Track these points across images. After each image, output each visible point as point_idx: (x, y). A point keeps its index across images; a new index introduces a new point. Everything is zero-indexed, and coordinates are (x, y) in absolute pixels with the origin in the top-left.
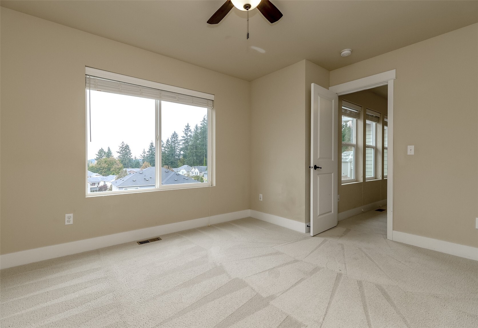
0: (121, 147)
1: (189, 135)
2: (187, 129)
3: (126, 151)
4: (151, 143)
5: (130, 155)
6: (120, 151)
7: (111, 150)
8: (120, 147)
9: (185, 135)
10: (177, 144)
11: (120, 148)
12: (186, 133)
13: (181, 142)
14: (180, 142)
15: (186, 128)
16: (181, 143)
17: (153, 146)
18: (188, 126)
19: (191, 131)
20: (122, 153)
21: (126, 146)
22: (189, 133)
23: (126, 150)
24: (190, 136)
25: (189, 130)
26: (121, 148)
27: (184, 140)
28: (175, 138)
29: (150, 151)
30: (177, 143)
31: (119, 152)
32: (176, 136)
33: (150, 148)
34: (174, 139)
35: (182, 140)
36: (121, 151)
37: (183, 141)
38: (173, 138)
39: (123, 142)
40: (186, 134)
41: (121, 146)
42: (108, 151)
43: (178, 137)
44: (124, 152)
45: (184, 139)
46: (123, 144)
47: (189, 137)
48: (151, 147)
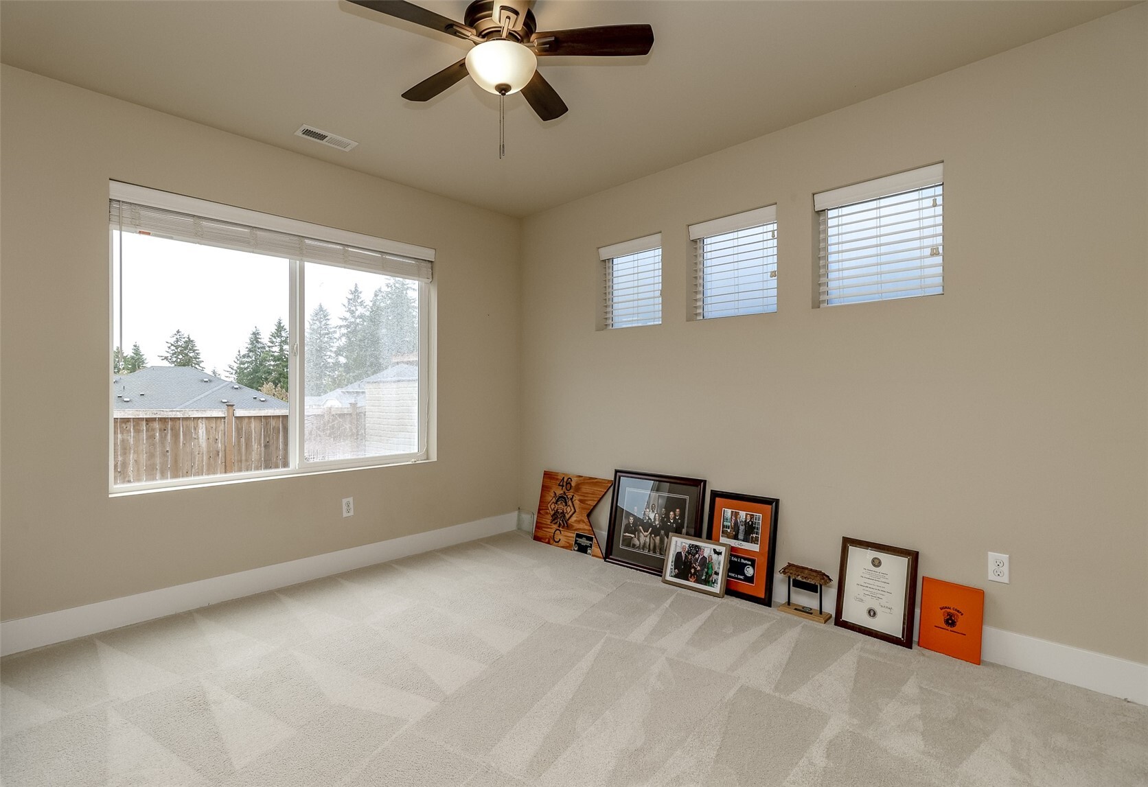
0: (172, 345)
1: (357, 313)
2: (355, 300)
3: (187, 355)
4: (254, 334)
5: (197, 366)
6: (168, 355)
7: (143, 351)
8: (170, 345)
9: (348, 315)
10: (326, 336)
11: (169, 348)
12: (352, 308)
13: (338, 332)
14: (335, 332)
15: (351, 297)
16: (337, 335)
17: (258, 342)
18: (356, 290)
19: (365, 304)
20: (174, 359)
21: (185, 342)
22: (360, 310)
23: (186, 352)
24: (361, 317)
25: (359, 301)
26: (173, 348)
27: (347, 326)
28: (320, 322)
29: (251, 354)
30: (328, 334)
31: (166, 358)
32: (325, 316)
33: (250, 346)
34: (319, 325)
35: (341, 327)
36: (173, 354)
37: (344, 331)
38: (317, 323)
39: (178, 332)
40: (352, 312)
41: (172, 340)
42: (133, 355)
43: (328, 319)
44: (180, 357)
45: (345, 324)
46: (178, 337)
47: (358, 321)
48: (252, 343)
